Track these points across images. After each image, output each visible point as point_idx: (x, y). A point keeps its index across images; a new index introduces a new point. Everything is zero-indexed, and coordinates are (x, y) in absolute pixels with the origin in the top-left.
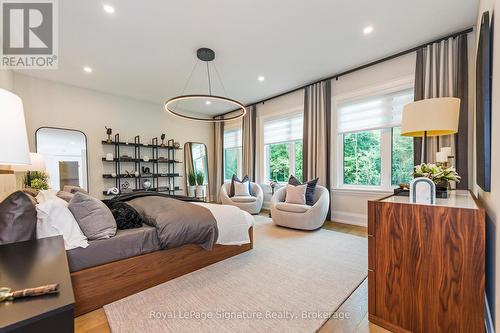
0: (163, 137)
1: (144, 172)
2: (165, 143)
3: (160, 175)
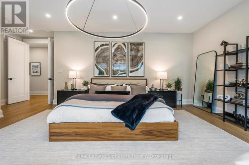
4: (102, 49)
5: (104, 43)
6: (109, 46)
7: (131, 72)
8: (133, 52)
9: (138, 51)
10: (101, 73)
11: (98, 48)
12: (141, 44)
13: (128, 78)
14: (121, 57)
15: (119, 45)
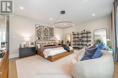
0: (84, 31)
1: (80, 40)
2: (85, 32)
3: (84, 41)
4: (39, 28)
5: (40, 26)
6: (42, 27)
7: (50, 38)
8: (51, 31)
9: (52, 31)
10: (39, 38)
11: (38, 27)
12: (53, 29)
13: (49, 40)
14: (47, 32)
15: (46, 28)
